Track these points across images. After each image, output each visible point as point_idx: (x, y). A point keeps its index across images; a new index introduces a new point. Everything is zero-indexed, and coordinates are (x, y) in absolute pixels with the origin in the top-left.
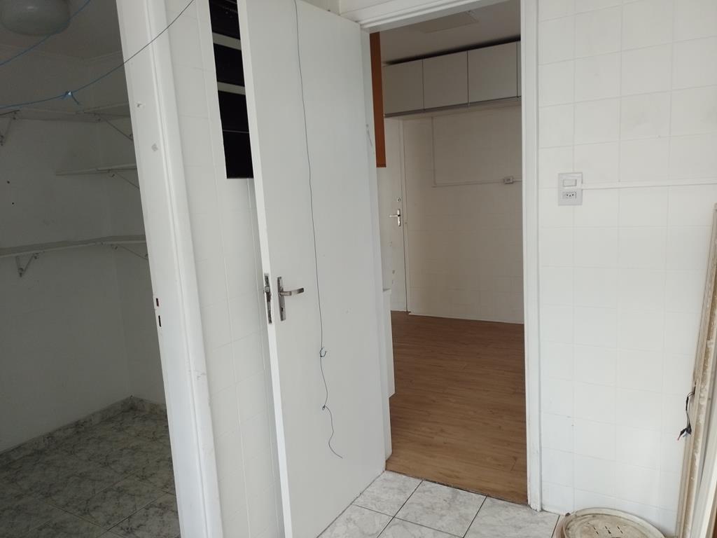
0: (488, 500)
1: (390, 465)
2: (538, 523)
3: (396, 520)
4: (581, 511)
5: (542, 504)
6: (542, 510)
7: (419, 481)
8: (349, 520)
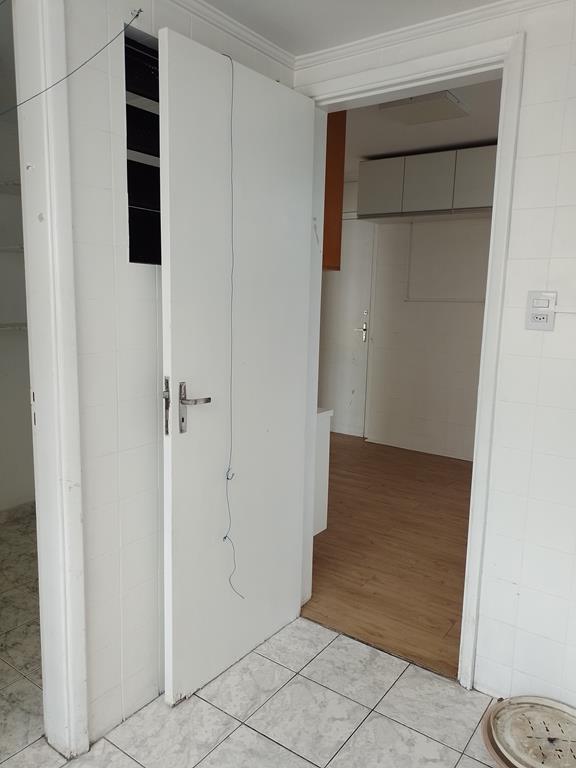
0: (412, 667)
1: (305, 611)
2: (465, 703)
3: (299, 677)
4: (516, 697)
5: (473, 683)
6: (473, 689)
7: (336, 634)
8: (245, 670)
